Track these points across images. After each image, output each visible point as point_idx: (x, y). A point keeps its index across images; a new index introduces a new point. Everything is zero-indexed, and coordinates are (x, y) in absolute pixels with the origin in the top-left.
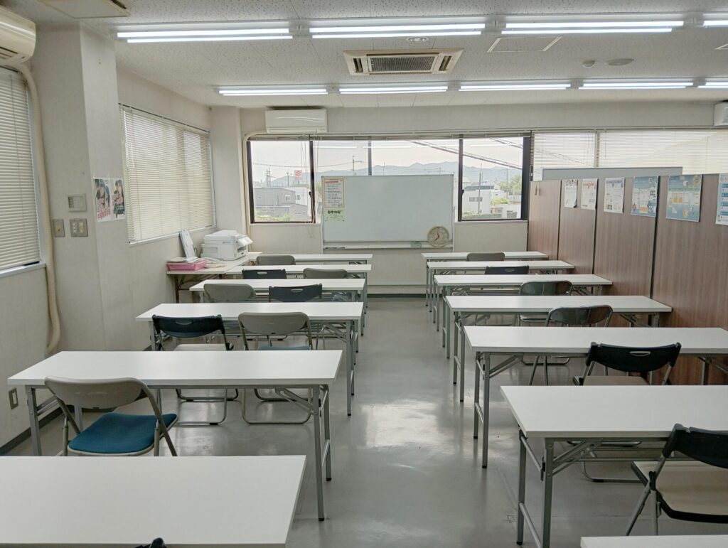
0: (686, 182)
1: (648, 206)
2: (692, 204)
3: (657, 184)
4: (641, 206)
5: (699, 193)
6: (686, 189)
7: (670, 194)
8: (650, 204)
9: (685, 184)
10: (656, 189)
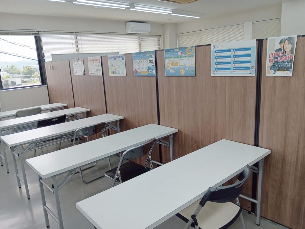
0: (180, 52)
1: (148, 70)
2: (188, 65)
3: (154, 56)
4: (141, 70)
5: (194, 58)
6: (180, 57)
7: (167, 61)
8: (149, 69)
9: (179, 53)
10: (154, 59)
